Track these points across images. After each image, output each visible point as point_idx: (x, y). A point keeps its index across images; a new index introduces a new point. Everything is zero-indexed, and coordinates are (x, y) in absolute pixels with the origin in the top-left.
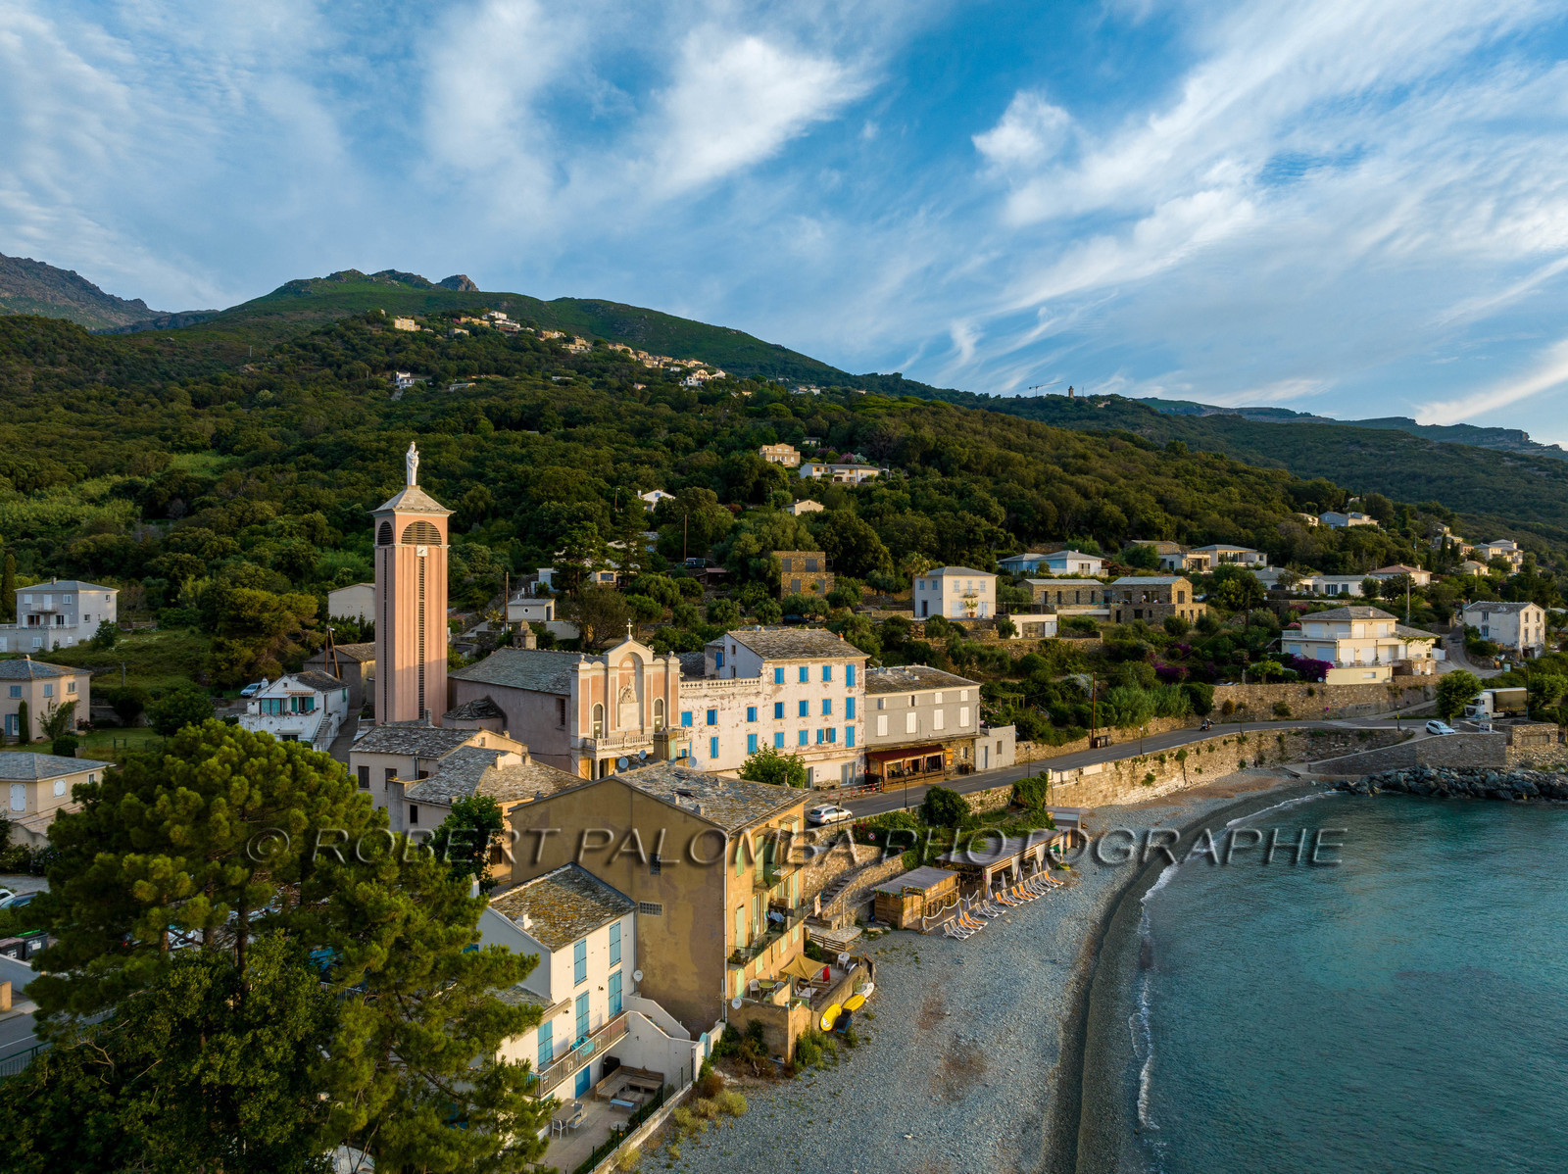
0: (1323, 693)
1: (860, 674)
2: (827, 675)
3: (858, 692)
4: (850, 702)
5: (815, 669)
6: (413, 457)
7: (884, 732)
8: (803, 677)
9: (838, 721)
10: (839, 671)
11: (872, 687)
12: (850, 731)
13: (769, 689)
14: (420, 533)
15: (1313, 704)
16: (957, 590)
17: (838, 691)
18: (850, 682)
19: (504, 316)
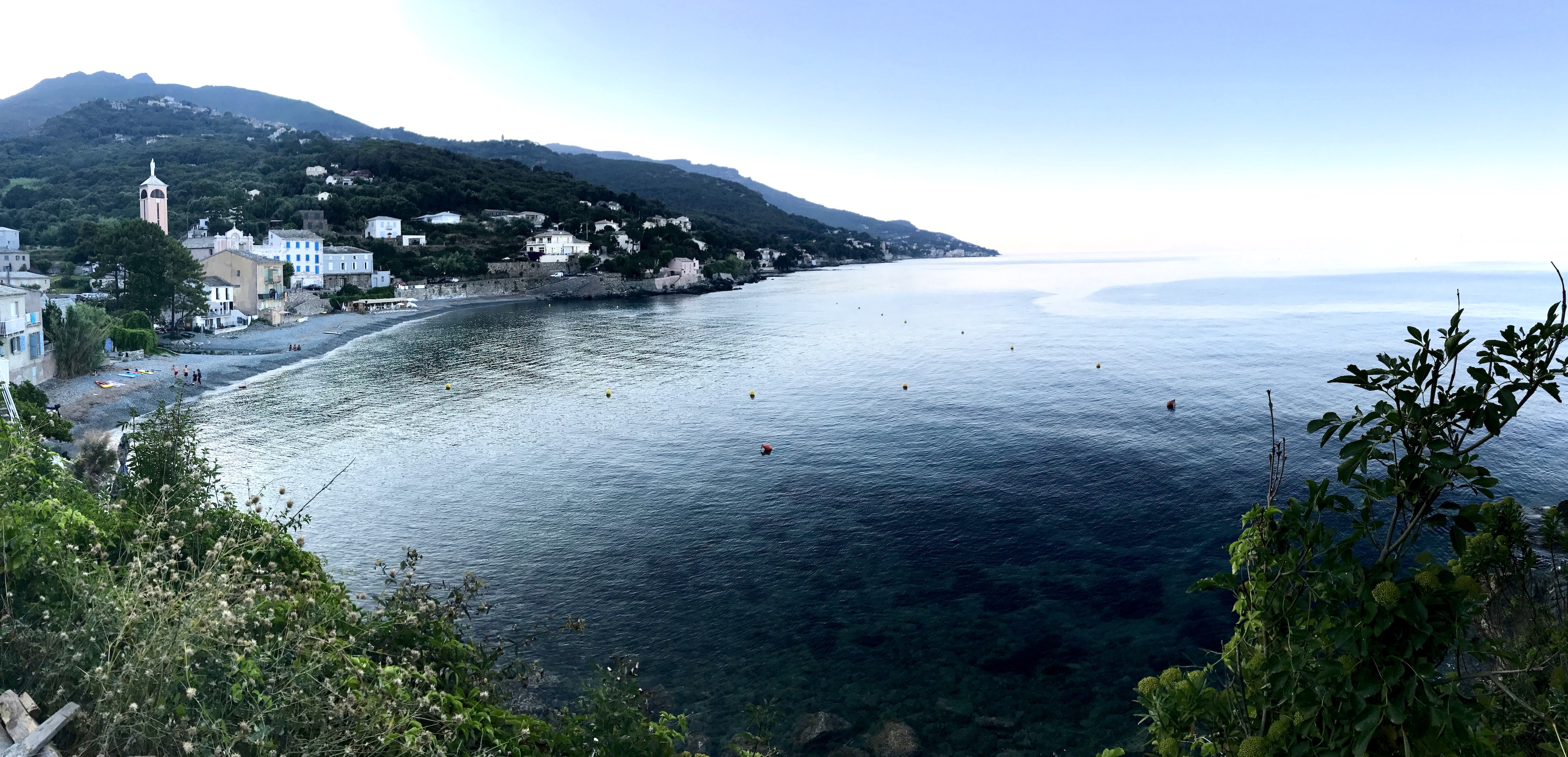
0: (539, 266)
1: (321, 246)
2: (307, 245)
3: (320, 253)
4: (317, 257)
5: (303, 244)
6: (153, 165)
7: (332, 269)
8: (298, 245)
9: (312, 264)
10: (312, 244)
11: (325, 252)
12: (317, 268)
13: (284, 250)
14: (157, 194)
15: (534, 270)
16: (382, 226)
17: (312, 252)
18: (317, 249)
19: (173, 99)
